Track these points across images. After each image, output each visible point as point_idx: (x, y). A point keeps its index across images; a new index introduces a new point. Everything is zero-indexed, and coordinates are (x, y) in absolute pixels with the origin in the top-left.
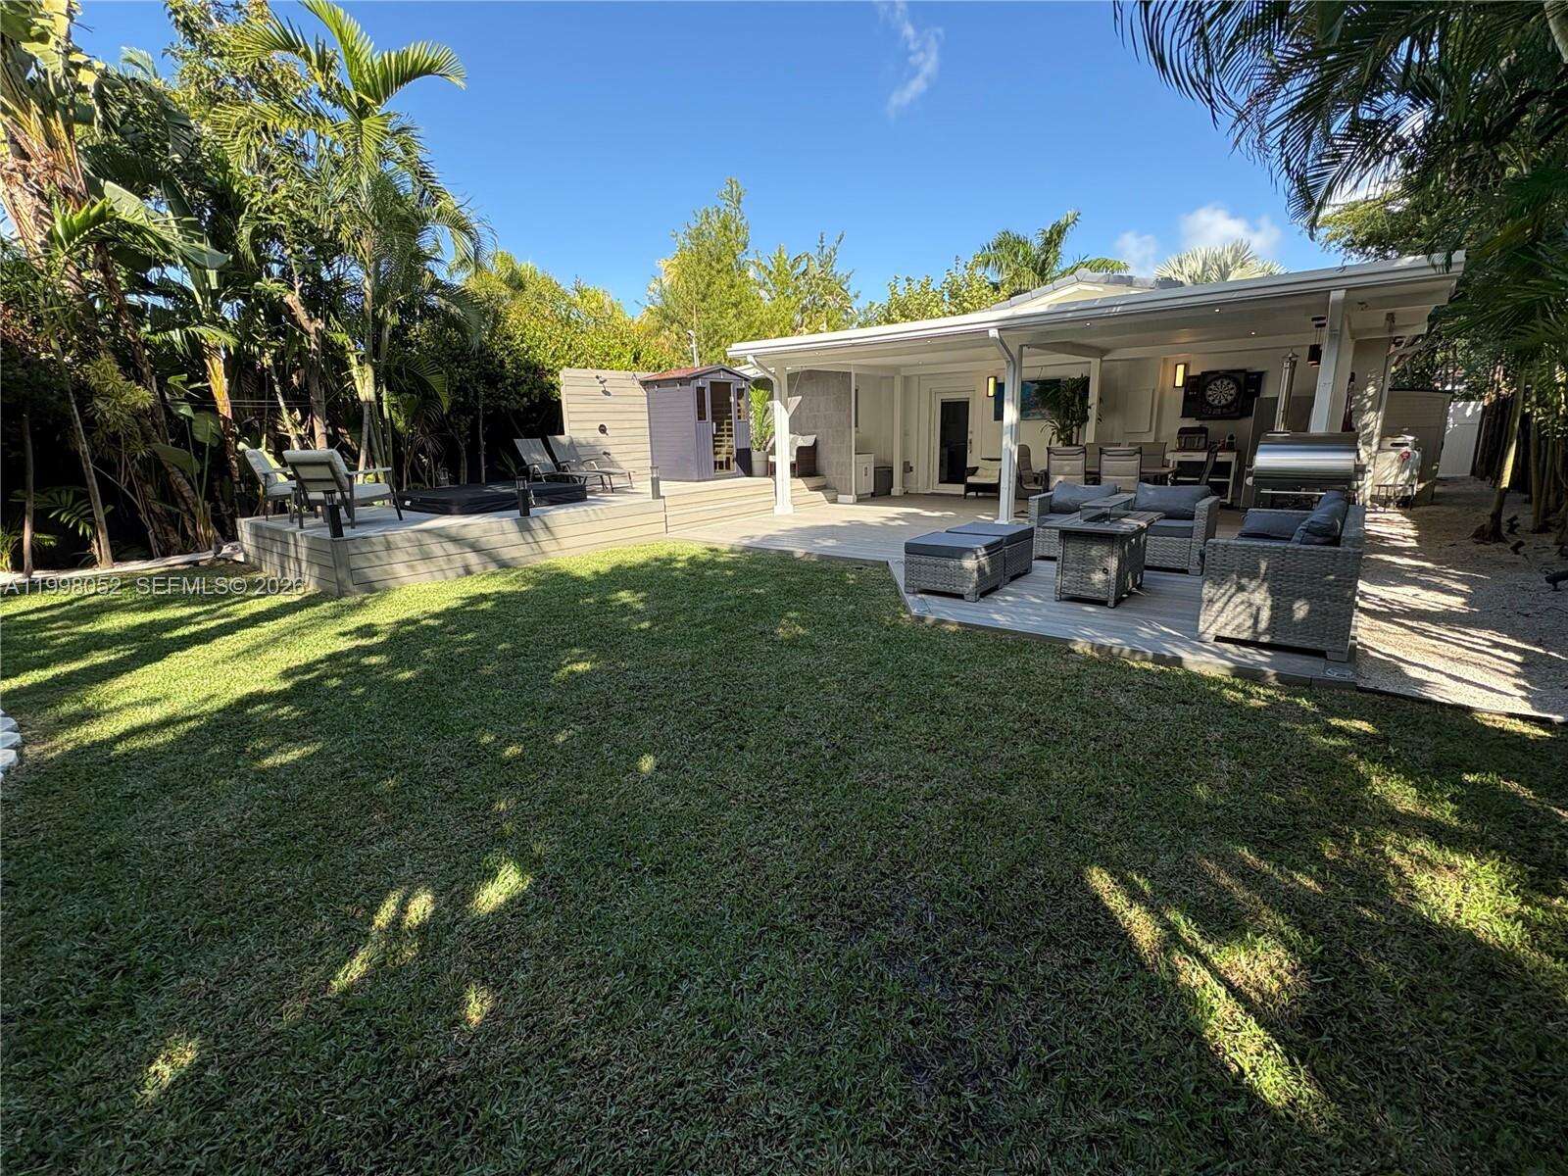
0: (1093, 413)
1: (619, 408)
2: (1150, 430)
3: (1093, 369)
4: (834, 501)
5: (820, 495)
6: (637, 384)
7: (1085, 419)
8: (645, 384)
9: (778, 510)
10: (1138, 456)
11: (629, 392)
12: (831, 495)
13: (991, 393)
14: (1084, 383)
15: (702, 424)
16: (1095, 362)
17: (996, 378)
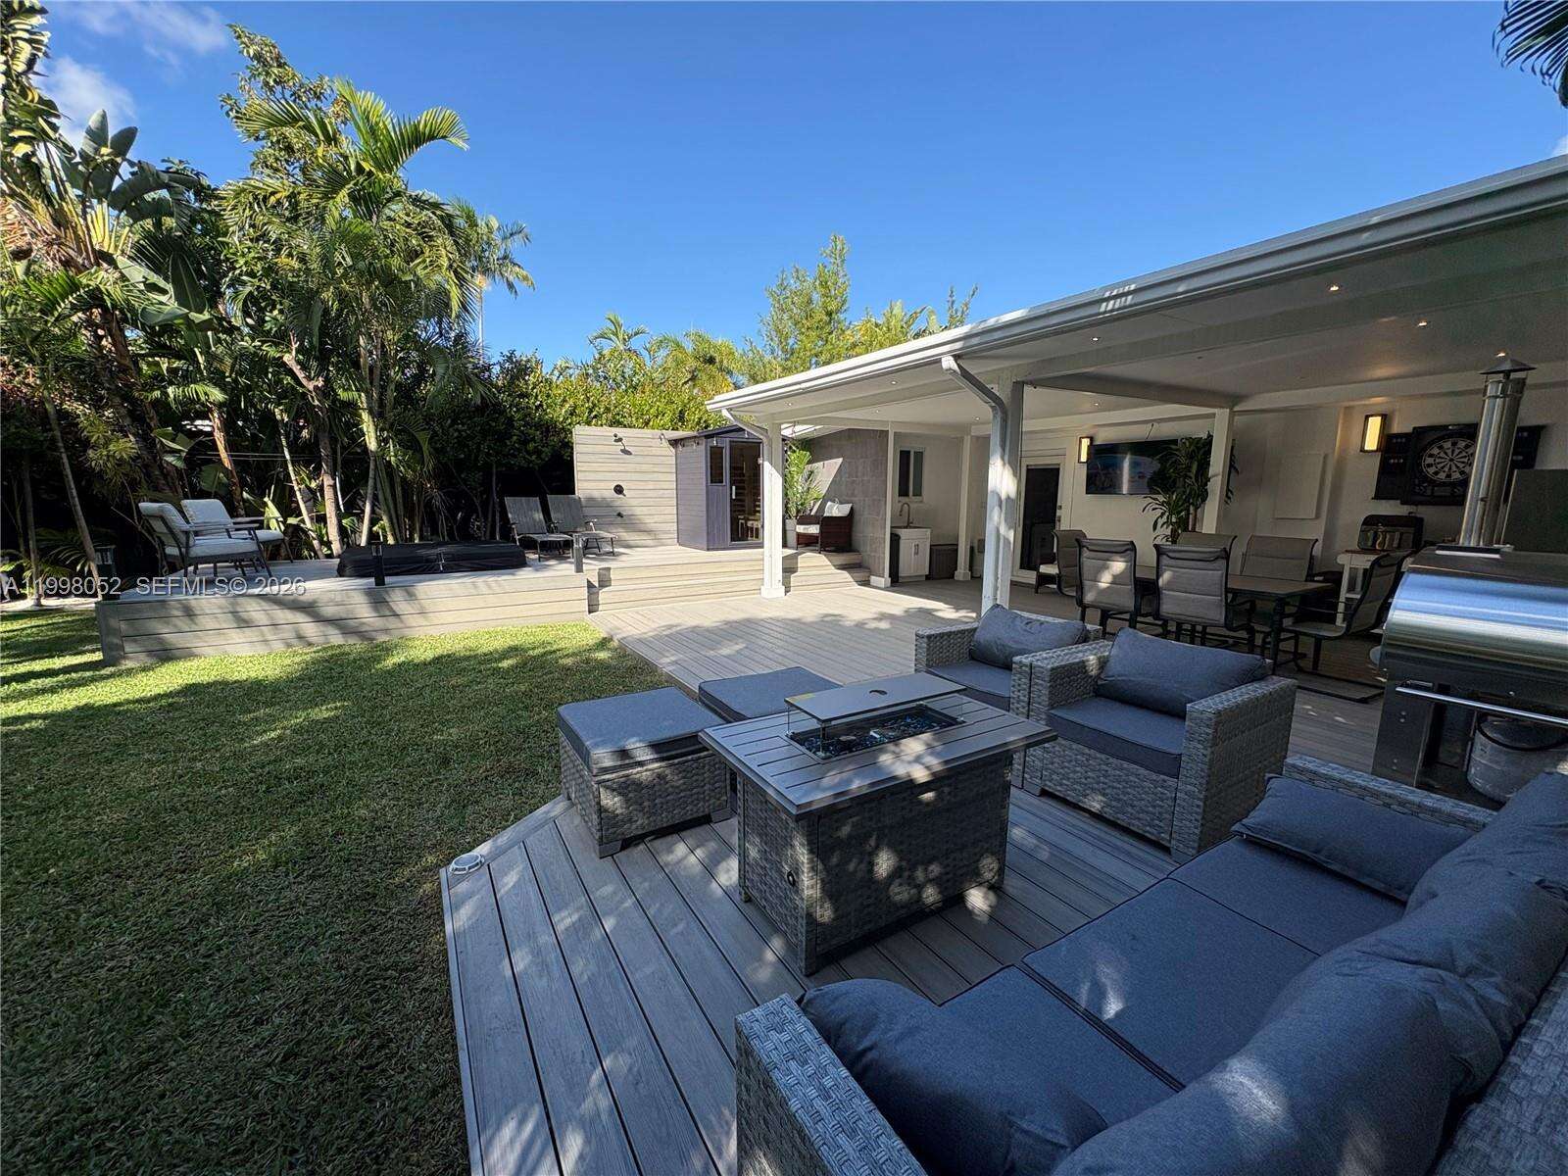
0: (1216, 486)
1: (644, 467)
2: (1318, 516)
3: (1217, 425)
4: (866, 583)
5: (845, 575)
6: (666, 444)
7: (1203, 496)
8: (674, 443)
9: (765, 592)
10: (1222, 563)
11: (654, 451)
12: (861, 575)
13: (1084, 458)
14: (1203, 447)
15: (716, 487)
16: (1222, 414)
17: (1092, 439)
